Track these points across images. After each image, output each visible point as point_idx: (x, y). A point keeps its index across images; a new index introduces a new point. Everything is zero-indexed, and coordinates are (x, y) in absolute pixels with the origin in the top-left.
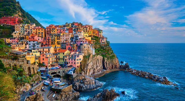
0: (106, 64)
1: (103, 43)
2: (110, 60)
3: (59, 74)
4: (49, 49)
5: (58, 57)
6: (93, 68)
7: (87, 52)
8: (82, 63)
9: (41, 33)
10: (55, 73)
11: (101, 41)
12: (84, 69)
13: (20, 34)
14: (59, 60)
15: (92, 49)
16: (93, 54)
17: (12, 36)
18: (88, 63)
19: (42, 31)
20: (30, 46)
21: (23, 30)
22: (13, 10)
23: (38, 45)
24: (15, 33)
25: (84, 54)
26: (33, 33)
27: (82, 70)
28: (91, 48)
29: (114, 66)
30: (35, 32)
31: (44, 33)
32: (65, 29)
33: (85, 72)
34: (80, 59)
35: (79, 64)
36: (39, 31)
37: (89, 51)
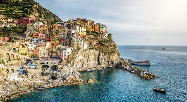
0: (102, 59)
1: (103, 38)
2: (107, 56)
3: (47, 64)
4: (45, 44)
5: (52, 51)
6: (82, 61)
7: (76, 46)
8: (69, 56)
9: (45, 30)
10: (44, 63)
11: (101, 36)
12: (71, 61)
13: (31, 32)
14: (53, 54)
15: (83, 44)
16: (84, 48)
17: (25, 34)
18: (75, 56)
19: (46, 29)
20: (34, 42)
21: (33, 29)
22: (30, 12)
23: (40, 41)
24: (27, 32)
25: (74, 48)
26: (40, 31)
27: (68, 62)
28: (81, 42)
29: (110, 62)
30: (41, 30)
31: (47, 30)
32: (65, 25)
33: (72, 64)
34: (68, 53)
35: (66, 57)
36: (44, 29)
37: (79, 45)
